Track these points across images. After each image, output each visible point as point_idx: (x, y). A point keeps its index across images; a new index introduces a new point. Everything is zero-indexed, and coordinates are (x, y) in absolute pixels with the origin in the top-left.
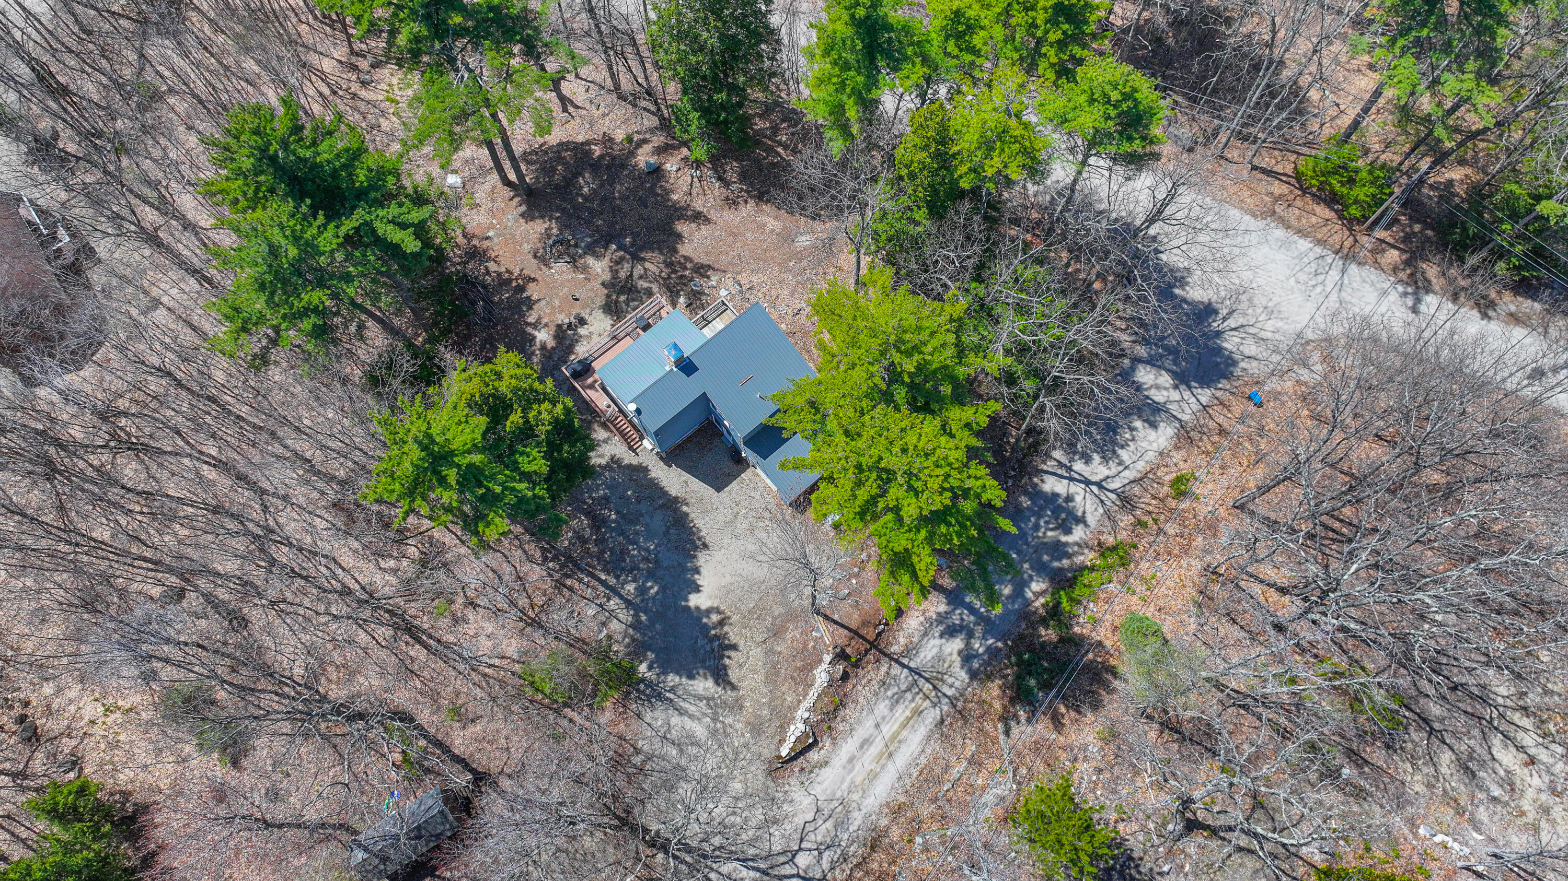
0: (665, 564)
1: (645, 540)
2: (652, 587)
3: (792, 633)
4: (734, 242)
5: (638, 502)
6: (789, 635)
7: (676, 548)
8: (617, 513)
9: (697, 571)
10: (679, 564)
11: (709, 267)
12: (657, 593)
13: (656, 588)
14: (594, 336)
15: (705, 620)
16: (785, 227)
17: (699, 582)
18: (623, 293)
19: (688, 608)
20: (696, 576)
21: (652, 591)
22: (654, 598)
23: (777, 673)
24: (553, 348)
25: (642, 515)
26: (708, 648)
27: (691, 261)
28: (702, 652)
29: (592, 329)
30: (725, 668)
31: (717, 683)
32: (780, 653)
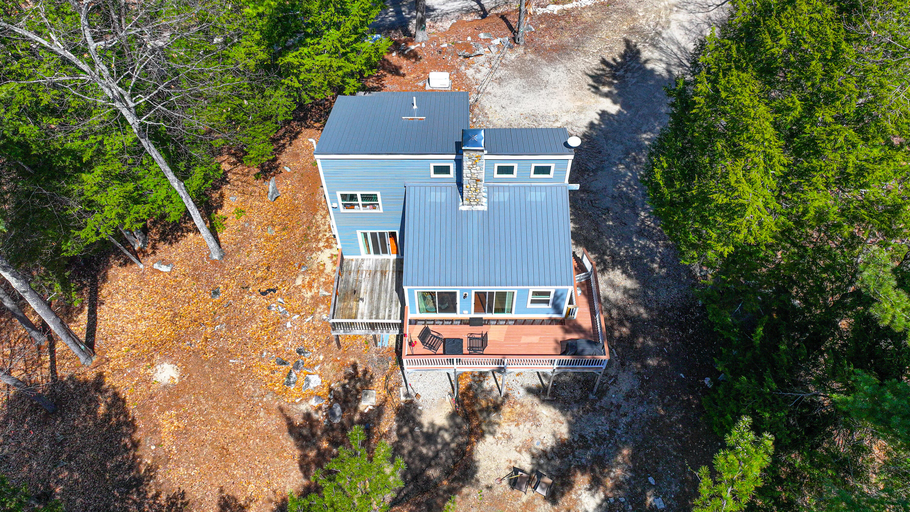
0: (620, 147)
1: (625, 175)
2: (647, 139)
3: (548, 42)
4: (234, 440)
5: (608, 209)
6: (555, 42)
7: (600, 152)
8: (638, 215)
9: (592, 125)
10: (607, 139)
11: (292, 428)
12: (645, 132)
13: (644, 136)
14: (517, 442)
15: (615, 92)
16: (162, 411)
17: (598, 117)
18: (428, 480)
19: (622, 106)
20: (596, 122)
21: (649, 137)
22: (650, 131)
23: (585, 29)
24: (583, 469)
25: (613, 197)
26: (629, 74)
27: (304, 457)
28: (636, 75)
29: (514, 455)
30: (623, 56)
31: (638, 52)
32: (571, 36)
